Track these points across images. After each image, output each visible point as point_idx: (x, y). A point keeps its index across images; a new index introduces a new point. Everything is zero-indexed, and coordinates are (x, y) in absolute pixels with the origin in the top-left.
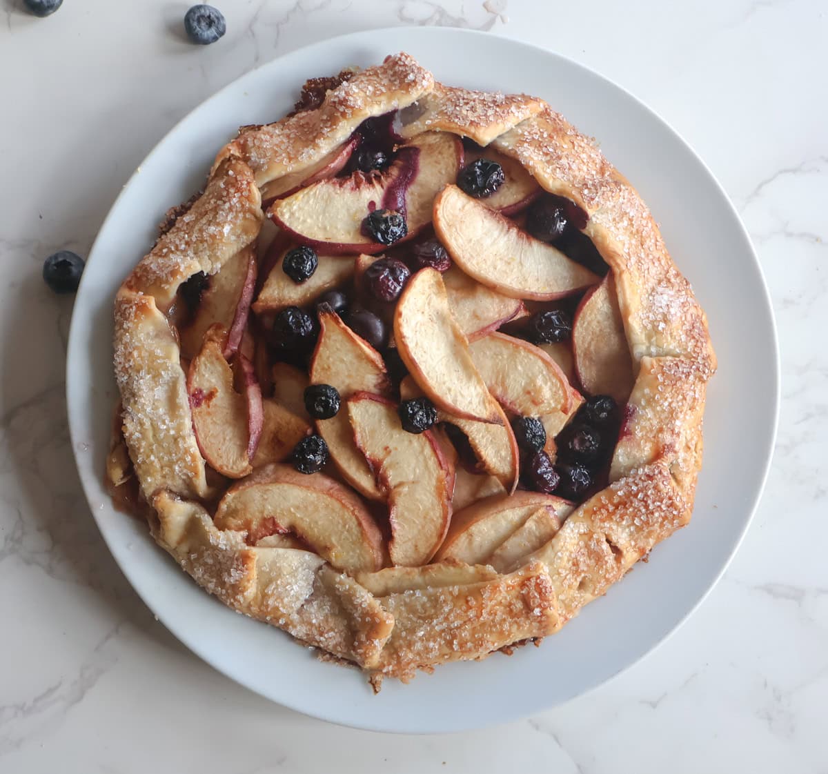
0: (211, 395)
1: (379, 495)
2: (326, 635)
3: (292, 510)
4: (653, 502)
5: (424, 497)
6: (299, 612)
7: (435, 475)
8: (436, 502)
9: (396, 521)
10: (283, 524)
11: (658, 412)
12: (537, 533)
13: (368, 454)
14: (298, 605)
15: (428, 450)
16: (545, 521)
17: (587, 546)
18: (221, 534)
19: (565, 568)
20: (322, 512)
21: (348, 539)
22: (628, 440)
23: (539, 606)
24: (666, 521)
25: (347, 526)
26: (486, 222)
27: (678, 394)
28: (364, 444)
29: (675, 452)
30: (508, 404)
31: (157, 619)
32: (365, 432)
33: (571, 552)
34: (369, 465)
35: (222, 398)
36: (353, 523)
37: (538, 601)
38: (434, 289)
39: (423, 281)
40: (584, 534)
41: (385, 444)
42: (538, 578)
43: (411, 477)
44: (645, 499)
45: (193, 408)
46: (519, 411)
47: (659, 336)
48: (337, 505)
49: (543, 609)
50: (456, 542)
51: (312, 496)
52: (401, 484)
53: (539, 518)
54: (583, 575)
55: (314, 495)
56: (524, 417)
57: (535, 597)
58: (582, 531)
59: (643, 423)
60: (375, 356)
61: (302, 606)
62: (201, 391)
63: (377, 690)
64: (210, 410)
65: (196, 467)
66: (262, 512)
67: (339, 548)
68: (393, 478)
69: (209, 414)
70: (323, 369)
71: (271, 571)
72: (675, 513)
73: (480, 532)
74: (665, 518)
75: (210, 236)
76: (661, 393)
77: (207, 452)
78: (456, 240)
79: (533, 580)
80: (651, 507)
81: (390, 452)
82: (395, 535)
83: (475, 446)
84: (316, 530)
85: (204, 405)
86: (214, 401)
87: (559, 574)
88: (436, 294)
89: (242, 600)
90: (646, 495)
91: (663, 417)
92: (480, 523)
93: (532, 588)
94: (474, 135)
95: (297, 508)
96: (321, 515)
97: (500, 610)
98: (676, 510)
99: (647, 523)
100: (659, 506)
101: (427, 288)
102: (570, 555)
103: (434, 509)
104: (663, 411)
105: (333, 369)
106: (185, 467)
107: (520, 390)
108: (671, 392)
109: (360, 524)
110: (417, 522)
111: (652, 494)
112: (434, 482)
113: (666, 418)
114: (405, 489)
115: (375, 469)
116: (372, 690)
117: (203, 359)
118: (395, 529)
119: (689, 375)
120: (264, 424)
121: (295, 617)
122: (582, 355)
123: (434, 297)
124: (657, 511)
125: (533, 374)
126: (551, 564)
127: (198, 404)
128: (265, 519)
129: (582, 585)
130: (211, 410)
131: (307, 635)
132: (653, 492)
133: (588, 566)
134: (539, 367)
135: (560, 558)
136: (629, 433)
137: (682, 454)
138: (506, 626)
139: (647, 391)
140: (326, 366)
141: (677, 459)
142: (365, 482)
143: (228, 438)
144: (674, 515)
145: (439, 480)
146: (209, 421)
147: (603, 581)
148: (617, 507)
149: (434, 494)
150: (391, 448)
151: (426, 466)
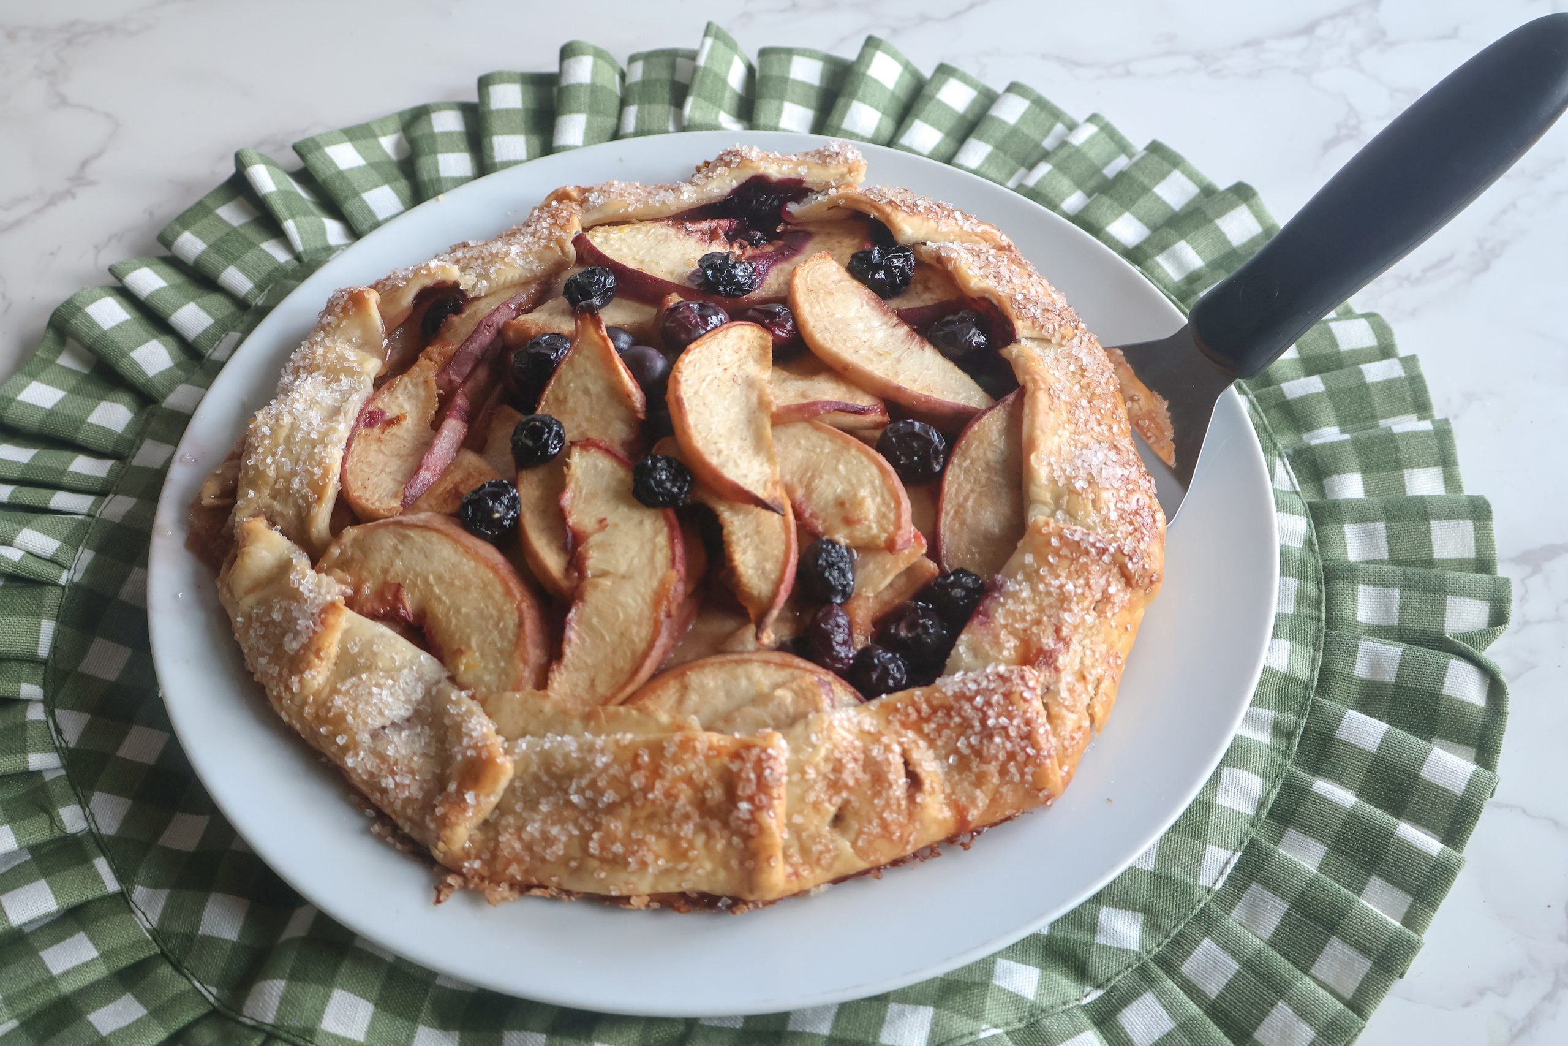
0: (395, 421)
1: (565, 584)
2: (397, 778)
3: (431, 578)
4: (998, 716)
5: (630, 600)
6: (375, 735)
7: (660, 574)
8: (647, 613)
9: (576, 628)
10: (409, 604)
11: (1040, 593)
12: (791, 710)
13: (571, 521)
14: (378, 723)
15: (662, 540)
16: (809, 695)
17: (866, 751)
18: (311, 573)
19: (816, 767)
20: (474, 594)
21: (495, 644)
22: (982, 624)
23: (751, 799)
24: (1012, 763)
25: (501, 625)
26: (866, 307)
27: (1079, 577)
28: (572, 505)
29: (1057, 670)
30: (807, 515)
31: (160, 695)
32: (581, 493)
33: (835, 746)
34: (567, 536)
35: (407, 430)
36: (511, 621)
37: (751, 789)
38: (756, 352)
39: (742, 337)
40: (869, 733)
41: (603, 516)
42: (764, 750)
43: (623, 568)
44: (985, 708)
45: (362, 425)
46: (820, 528)
47: (1074, 497)
48: (498, 591)
49: (758, 808)
50: (659, 692)
51: (468, 565)
52: (604, 574)
53: (801, 688)
54: (844, 794)
55: (472, 564)
56: (825, 538)
57: (749, 780)
58: (866, 727)
59: (1010, 605)
60: (637, 397)
61: (384, 728)
62: (382, 413)
63: (442, 898)
64: (382, 436)
65: (325, 486)
66: (385, 572)
67: (477, 654)
68: (594, 561)
69: (379, 440)
70: (557, 399)
71: (360, 654)
72: (1029, 750)
73: (702, 686)
74: (1012, 756)
75: (491, 254)
76: (1050, 565)
77: (350, 477)
78: (811, 306)
79: (755, 752)
80: (991, 722)
81: (606, 526)
82: (568, 651)
83: (729, 544)
84: (454, 621)
85: (377, 430)
86: (394, 429)
87: (803, 773)
88: (755, 361)
89: (296, 688)
90: (988, 703)
91: (1046, 602)
92: (707, 670)
93: (749, 765)
94: (888, 217)
95: (440, 578)
96: (470, 597)
97: (685, 795)
98: (1033, 747)
99: (978, 753)
100: (1005, 728)
101: (744, 348)
102: (832, 751)
103: (639, 624)
104: (1049, 594)
105: (571, 403)
106: (308, 485)
107: (831, 497)
108: (1069, 568)
109: (521, 625)
110: (608, 639)
111: (998, 703)
112: (655, 583)
113: (1050, 606)
114: (607, 582)
115: (573, 546)
116: (434, 898)
117: (406, 379)
118: (570, 641)
119: (1103, 554)
120: (446, 472)
121: (365, 738)
122: (952, 513)
123: (751, 363)
124: (1000, 735)
125: (859, 480)
126: (796, 750)
127: (370, 425)
128: (386, 583)
129: (838, 820)
130: (386, 436)
131: (371, 774)
132: (1002, 702)
133: (857, 780)
134: (871, 475)
135: (814, 746)
136: (986, 614)
137: (1067, 678)
138: (688, 829)
139: (1029, 559)
140: (561, 397)
141: (1057, 681)
142: (552, 561)
143: (388, 470)
144: (1028, 756)
145: (663, 583)
146: (374, 447)
147: (876, 822)
148: (934, 710)
149: (648, 600)
150: (609, 521)
151: (652, 560)
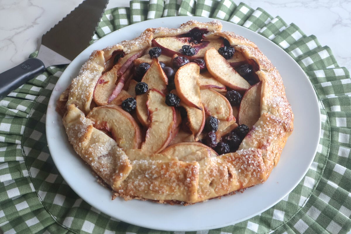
0: (107, 82)
1: (147, 123)
2: (104, 169)
3: (114, 121)
4: (252, 160)
5: (163, 128)
6: (99, 158)
7: (170, 122)
8: (166, 131)
9: (149, 134)
10: (108, 127)
11: (264, 131)
12: (200, 156)
13: (149, 108)
14: (100, 155)
15: (171, 114)
16: (205, 153)
17: (219, 168)
18: (85, 118)
19: (206, 171)
20: (124, 125)
21: (129, 137)
22: (249, 137)
23: (190, 178)
24: (254, 172)
25: (131, 133)
27: (274, 128)
28: (149, 104)
29: (267, 150)
30: (207, 111)
32: (151, 101)
33: (211, 166)
34: (148, 112)
35: (109, 85)
36: (133, 132)
37: (190, 175)
38: (196, 70)
39: (193, 66)
40: (219, 163)
41: (156, 107)
42: (194, 166)
43: (161, 120)
44: (248, 158)
45: (99, 83)
46: (211, 114)
47: (273, 109)
48: (130, 124)
49: (192, 180)
50: (168, 151)
51: (123, 118)
52: (156, 121)
53: (203, 152)
54: (213, 178)
55: (124, 117)
56: (212, 116)
57: (190, 173)
58: (219, 162)
59: (256, 133)
60: (166, 79)
61: (101, 156)
62: (104, 80)
63: (113, 198)
64: (103, 86)
65: (89, 97)
66: (103, 119)
67: (124, 140)
68: (154, 118)
69: (103, 87)
70: (146, 79)
71: (96, 138)
73: (179, 150)
74: (254, 170)
75: (131, 43)
76: (267, 124)
77: (95, 95)
78: (210, 60)
79: (192, 166)
80: (250, 162)
81: (157, 110)
82: (147, 139)
83: (189, 116)
84: (119, 131)
85: (102, 84)
86: (106, 84)
87: (203, 172)
88: (196, 73)
89: (80, 146)
90: (249, 157)
91: (265, 133)
92: (180, 146)
93: (190, 170)
94: (229, 39)
95: (116, 121)
96: (123, 126)
97: (174, 176)
98: (260, 169)
99: (246, 169)
100: (253, 164)
101: (193, 69)
102: (210, 167)
103: (164, 134)
104: (266, 131)
105: (150, 80)
106: (85, 97)
107: (213, 107)
108: (271, 126)
109: (135, 133)
110: (156, 137)
111: (252, 157)
112: (169, 124)
113: (266, 134)
114: (157, 123)
115: (149, 114)
116: (111, 199)
117: (110, 72)
118: (147, 137)
119: (280, 123)
120: (118, 95)
121: (96, 159)
122: (242, 112)
123: (194, 73)
124: (252, 165)
125: (220, 103)
126: (201, 166)
127: (101, 83)
128: (103, 122)
129: (211, 184)
130: (104, 86)
131: (98, 168)
132: (253, 157)
133: (216, 175)
135: (206, 166)
136: (250, 135)
137: (269, 152)
138: (174, 185)
139: (262, 122)
140: (148, 78)
141: (267, 153)
142: (144, 118)
143: (104, 94)
144: (259, 171)
145: (171, 124)
146: (101, 88)
147: (220, 185)
148: (236, 158)
149: (167, 128)
151: (168, 119)
